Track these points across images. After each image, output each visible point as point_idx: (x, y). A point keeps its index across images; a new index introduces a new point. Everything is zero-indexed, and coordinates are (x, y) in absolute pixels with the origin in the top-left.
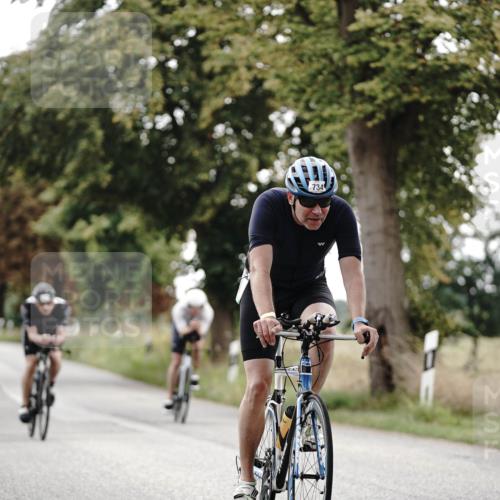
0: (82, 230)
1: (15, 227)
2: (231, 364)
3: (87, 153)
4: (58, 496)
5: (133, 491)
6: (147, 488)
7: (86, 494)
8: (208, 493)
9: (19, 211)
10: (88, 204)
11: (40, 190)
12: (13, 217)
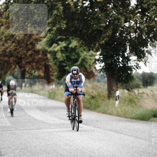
0: (55, 47)
2: (116, 100)
4: (49, 154)
5: (79, 151)
6: (84, 150)
7: (60, 153)
8: (109, 151)
9: (31, 40)
10: (57, 37)
12: (29, 43)
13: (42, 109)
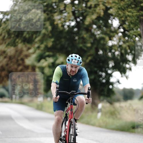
0: (43, 63)
1: (20, 62)
2: (98, 112)
3: (44, 34)
9: (22, 56)
10: (45, 53)
11: (29, 49)
12: (19, 58)
13: (30, 119)
